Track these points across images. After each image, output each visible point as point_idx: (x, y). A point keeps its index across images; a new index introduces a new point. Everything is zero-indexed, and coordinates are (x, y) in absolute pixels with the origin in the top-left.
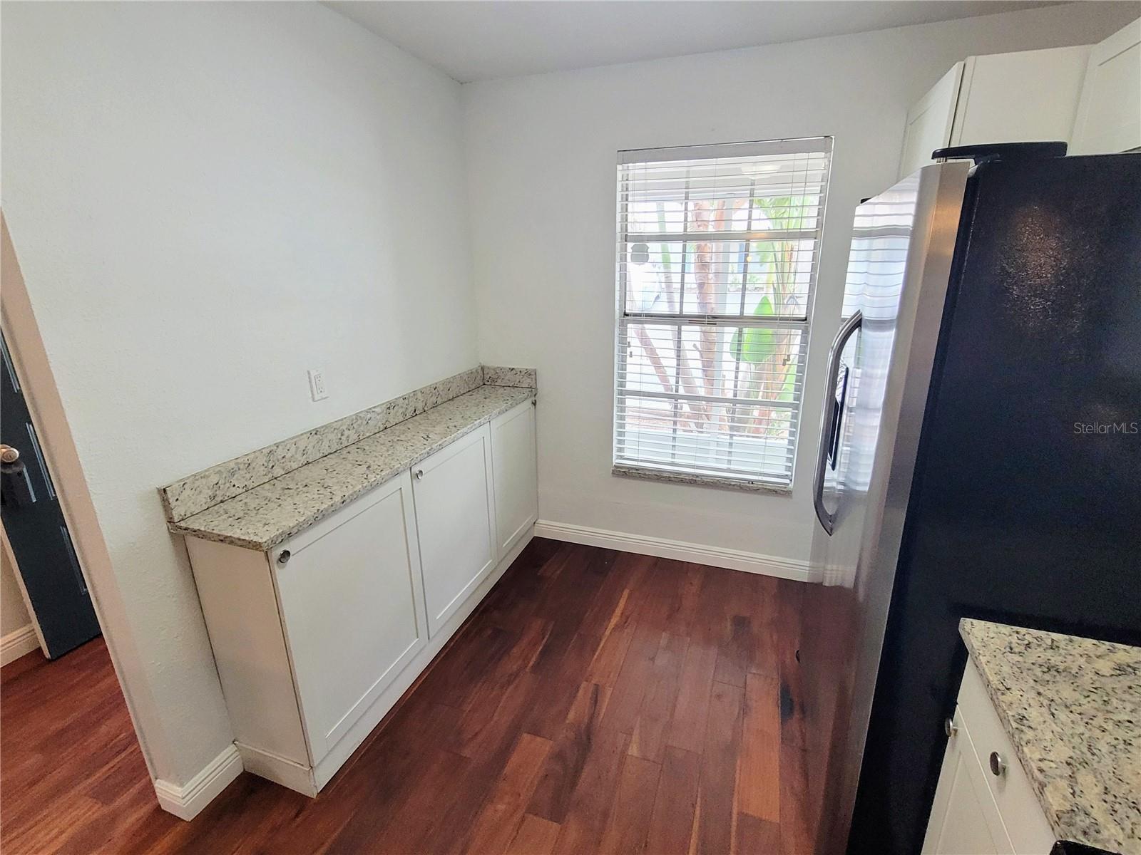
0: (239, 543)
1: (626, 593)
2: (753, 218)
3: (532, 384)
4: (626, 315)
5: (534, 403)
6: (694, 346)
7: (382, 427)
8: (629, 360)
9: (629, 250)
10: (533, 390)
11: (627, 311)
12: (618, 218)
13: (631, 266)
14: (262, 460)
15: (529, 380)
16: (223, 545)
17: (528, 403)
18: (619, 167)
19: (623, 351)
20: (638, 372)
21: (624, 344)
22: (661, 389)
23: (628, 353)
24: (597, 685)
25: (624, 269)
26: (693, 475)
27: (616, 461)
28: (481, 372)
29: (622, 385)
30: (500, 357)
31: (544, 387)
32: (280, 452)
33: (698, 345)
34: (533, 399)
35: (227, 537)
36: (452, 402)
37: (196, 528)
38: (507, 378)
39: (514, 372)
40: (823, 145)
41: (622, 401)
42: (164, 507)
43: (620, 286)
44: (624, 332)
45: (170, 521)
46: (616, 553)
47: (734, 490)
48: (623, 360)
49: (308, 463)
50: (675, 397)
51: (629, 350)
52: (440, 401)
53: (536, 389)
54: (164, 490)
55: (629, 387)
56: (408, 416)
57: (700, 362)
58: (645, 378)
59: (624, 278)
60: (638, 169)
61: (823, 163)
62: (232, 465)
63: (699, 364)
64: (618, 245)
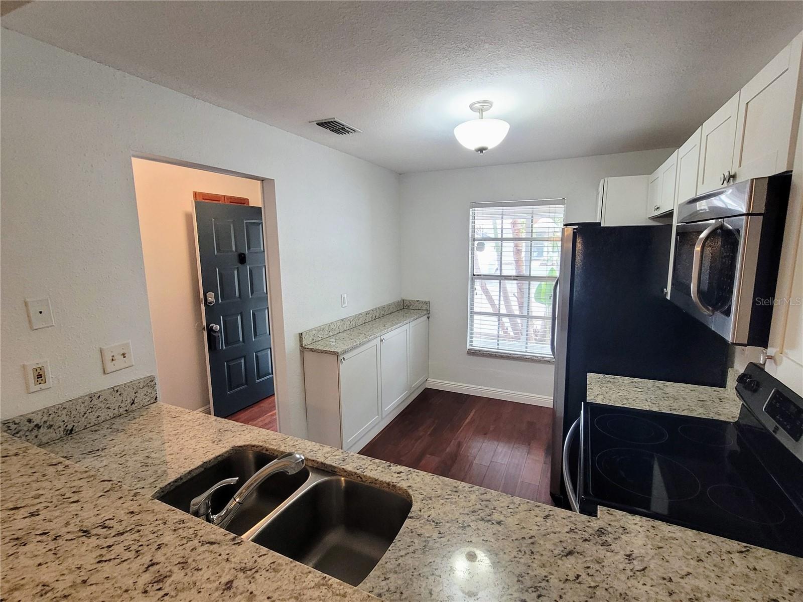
0: (329, 352)
1: (474, 411)
2: (533, 232)
3: (428, 308)
4: (474, 275)
5: (428, 318)
6: (514, 294)
7: (364, 322)
8: (475, 296)
9: (476, 245)
10: (428, 311)
11: (475, 274)
12: (470, 231)
13: (477, 253)
14: (327, 328)
15: (426, 306)
16: (323, 354)
17: (425, 317)
18: (471, 209)
19: (473, 292)
20: (480, 303)
21: (473, 289)
22: (491, 311)
23: (475, 293)
24: (460, 442)
25: (473, 253)
26: (508, 354)
27: (469, 347)
28: (402, 302)
29: (472, 309)
30: (412, 295)
31: (433, 309)
32: (332, 327)
33: (516, 294)
34: (428, 315)
35: (324, 351)
36: (390, 315)
37: (312, 348)
38: (415, 305)
39: (419, 302)
40: (562, 202)
41: (472, 317)
42: (300, 340)
43: (471, 261)
44: (473, 283)
45: (301, 346)
46: (468, 396)
47: (529, 361)
48: (473, 296)
49: (339, 333)
50: (499, 315)
51: (475, 291)
52: (385, 314)
53: (430, 310)
54: (302, 334)
55: (476, 310)
56: (373, 319)
57: (517, 302)
58: (483, 305)
59: (473, 258)
60: (479, 210)
61: (563, 210)
62: (319, 328)
63: (517, 303)
64: (470, 243)
